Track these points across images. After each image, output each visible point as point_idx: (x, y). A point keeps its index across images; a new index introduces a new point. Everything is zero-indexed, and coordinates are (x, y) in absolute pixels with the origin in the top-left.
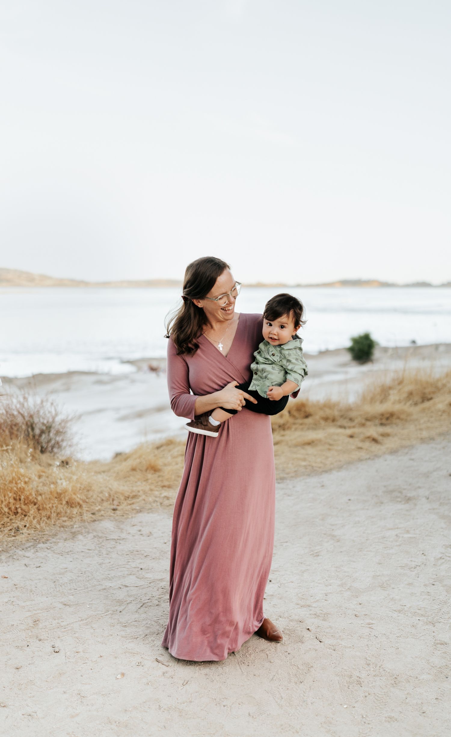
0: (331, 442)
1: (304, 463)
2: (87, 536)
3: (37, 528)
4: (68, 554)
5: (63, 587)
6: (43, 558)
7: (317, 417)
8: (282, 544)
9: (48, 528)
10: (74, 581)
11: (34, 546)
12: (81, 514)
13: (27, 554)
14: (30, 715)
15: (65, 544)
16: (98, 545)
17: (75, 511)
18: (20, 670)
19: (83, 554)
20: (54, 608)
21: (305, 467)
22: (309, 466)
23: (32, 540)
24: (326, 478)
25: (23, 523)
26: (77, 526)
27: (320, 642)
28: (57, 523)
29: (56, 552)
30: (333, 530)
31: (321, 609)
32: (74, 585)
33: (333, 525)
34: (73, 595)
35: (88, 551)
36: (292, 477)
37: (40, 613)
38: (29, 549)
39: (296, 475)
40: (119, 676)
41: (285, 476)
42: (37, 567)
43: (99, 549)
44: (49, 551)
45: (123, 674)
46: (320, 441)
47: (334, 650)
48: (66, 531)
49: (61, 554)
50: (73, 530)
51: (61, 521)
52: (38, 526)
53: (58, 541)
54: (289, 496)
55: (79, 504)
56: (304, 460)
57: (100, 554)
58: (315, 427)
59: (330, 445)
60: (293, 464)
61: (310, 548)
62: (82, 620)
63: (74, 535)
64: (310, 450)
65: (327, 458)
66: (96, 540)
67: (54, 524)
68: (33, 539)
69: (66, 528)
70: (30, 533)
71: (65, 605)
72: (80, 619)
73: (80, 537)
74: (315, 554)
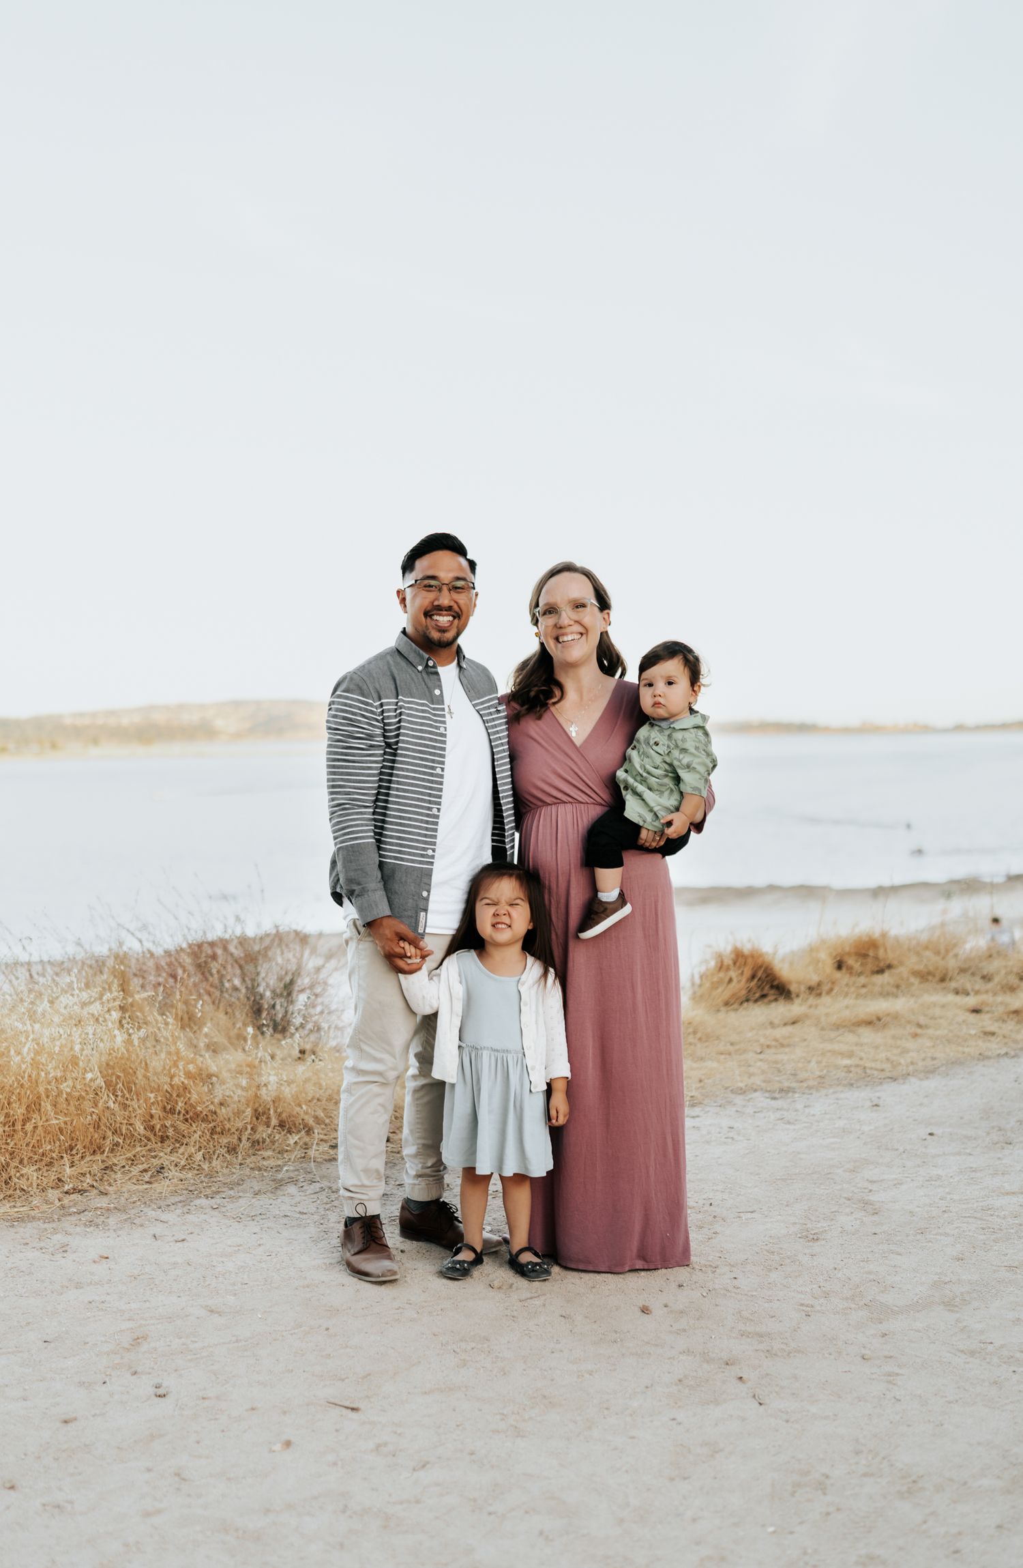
0: (922, 1020)
1: (847, 1062)
2: (304, 1188)
3: (203, 1169)
4: (253, 1220)
5: (221, 1279)
6: (197, 1225)
7: (903, 971)
8: (742, 1215)
9: (225, 1171)
10: (247, 1270)
11: (184, 1203)
12: (306, 1147)
13: (164, 1217)
14: (59, 1507)
15: (254, 1200)
16: (324, 1206)
17: (293, 1138)
18: (70, 1424)
19: (285, 1220)
20: (187, 1316)
21: (848, 1069)
22: (857, 1066)
23: (185, 1192)
24: (888, 1093)
25: (173, 1159)
26: (292, 1168)
27: (761, 1404)
28: (248, 1161)
29: (228, 1214)
30: (871, 1191)
31: (785, 1341)
32: (246, 1277)
33: (873, 1182)
34: (235, 1294)
35: (298, 1215)
36: (809, 1088)
37: (154, 1324)
38: (173, 1207)
39: (822, 1082)
40: (278, 1447)
41: (794, 1085)
42: (176, 1241)
43: (323, 1213)
44: (215, 1213)
45: (288, 1444)
46: (896, 1017)
47: (787, 1421)
48: (263, 1176)
49: (238, 1219)
50: (280, 1176)
51: (259, 1158)
52: (206, 1166)
53: (241, 1194)
54: (789, 1123)
55: (305, 1125)
56: (850, 1055)
57: (322, 1222)
58: (898, 989)
59: (919, 1026)
60: (819, 1062)
61: (805, 1224)
62: (237, 1341)
63: (279, 1184)
64: (867, 1035)
65: (905, 1051)
66: (323, 1196)
67: (243, 1162)
68: (187, 1189)
69: (265, 1170)
70: (183, 1177)
71: (212, 1311)
72: (234, 1339)
73: (292, 1189)
74: (812, 1236)
